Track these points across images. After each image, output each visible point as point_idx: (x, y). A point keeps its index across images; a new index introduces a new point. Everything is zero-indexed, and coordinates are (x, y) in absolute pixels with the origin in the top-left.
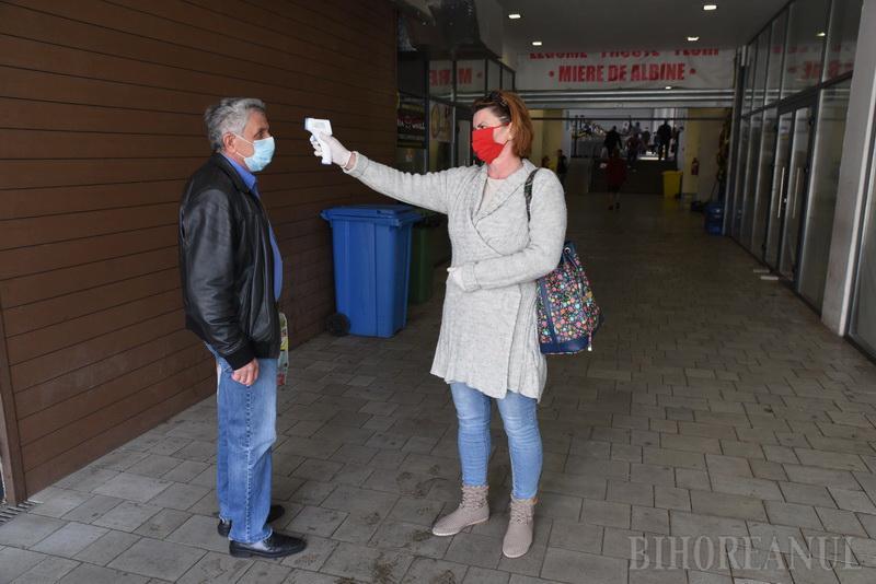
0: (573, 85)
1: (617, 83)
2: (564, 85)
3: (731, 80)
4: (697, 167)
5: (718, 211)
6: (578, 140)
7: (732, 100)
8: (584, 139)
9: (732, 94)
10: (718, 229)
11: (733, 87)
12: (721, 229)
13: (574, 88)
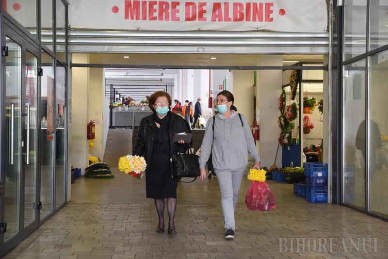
0: (141, 24)
1: (196, 24)
2: (131, 24)
3: (324, 24)
4: (258, 131)
5: (320, 174)
6: (114, 111)
7: (327, 45)
8: (120, 109)
9: (327, 39)
10: (320, 196)
11: (328, 30)
12: (326, 196)
13: (142, 28)
